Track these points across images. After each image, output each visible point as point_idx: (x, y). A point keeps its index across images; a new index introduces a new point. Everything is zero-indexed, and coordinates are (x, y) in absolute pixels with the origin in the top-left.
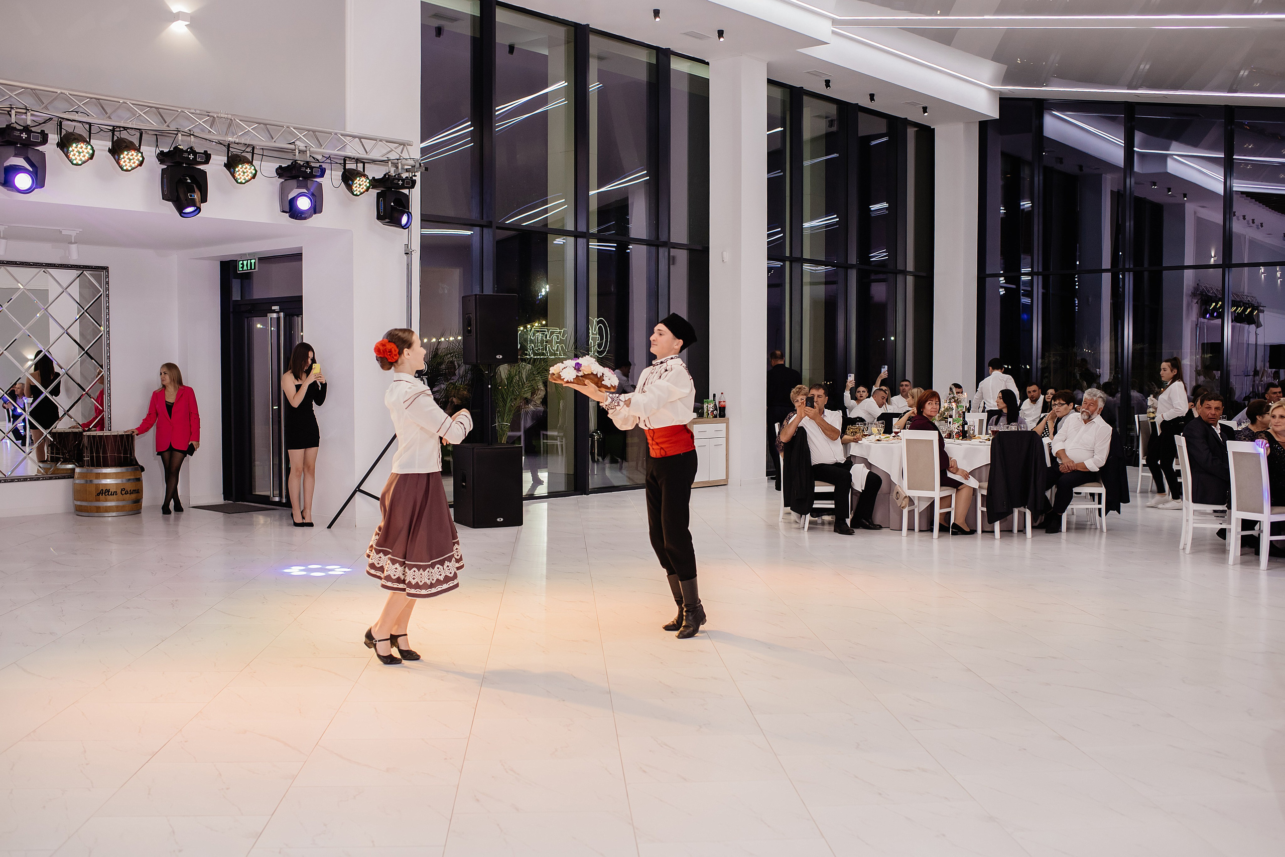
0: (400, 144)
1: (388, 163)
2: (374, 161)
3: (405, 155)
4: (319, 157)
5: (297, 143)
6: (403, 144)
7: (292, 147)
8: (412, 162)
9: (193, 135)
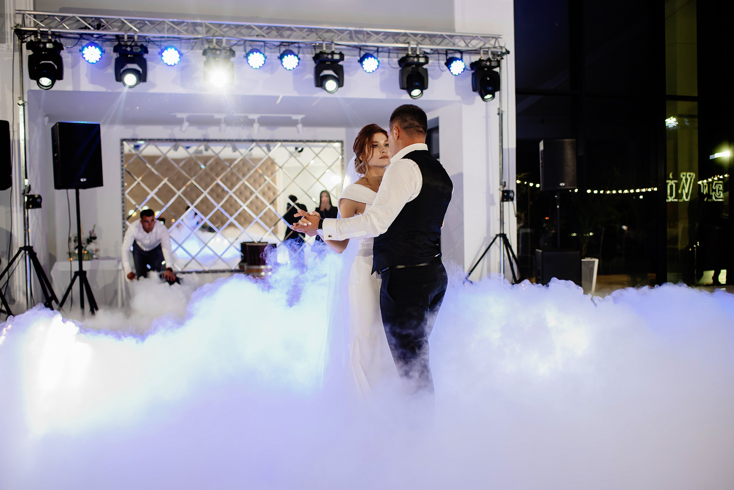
0: (493, 38)
1: (480, 51)
2: (470, 52)
3: (497, 45)
4: (428, 51)
5: (412, 42)
6: (496, 38)
7: (406, 46)
8: (500, 50)
9: (332, 42)
